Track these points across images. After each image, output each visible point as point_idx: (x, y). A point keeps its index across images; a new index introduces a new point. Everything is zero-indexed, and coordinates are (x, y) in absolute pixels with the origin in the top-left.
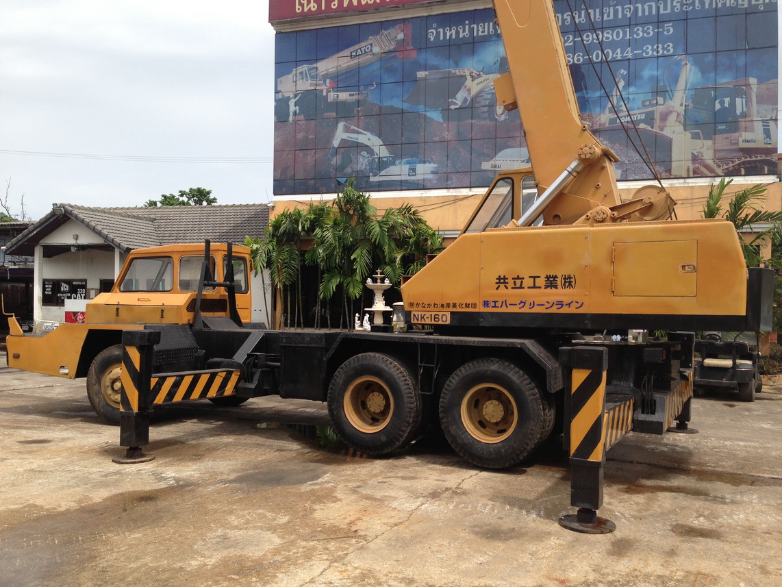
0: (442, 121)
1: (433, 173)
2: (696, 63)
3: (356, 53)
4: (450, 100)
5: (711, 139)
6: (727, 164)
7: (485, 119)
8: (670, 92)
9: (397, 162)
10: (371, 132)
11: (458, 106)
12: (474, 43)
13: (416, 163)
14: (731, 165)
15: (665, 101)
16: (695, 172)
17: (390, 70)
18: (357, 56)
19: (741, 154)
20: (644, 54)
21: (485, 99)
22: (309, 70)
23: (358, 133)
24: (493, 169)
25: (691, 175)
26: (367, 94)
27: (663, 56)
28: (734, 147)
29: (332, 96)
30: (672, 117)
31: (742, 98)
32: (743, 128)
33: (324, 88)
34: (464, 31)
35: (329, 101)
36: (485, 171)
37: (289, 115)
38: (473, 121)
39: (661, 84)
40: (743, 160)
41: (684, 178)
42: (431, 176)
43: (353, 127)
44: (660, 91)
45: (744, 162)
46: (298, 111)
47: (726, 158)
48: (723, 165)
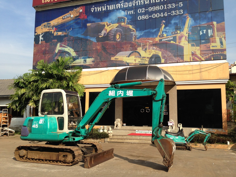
0: (96, 42)
1: (92, 62)
2: (192, 17)
3: (65, 17)
4: (99, 34)
5: (199, 46)
6: (206, 56)
7: (112, 41)
8: (182, 29)
9: (79, 58)
10: (70, 47)
11: (102, 36)
12: (108, 12)
13: (86, 58)
14: (207, 56)
15: (180, 32)
16: (193, 59)
17: (77, 23)
18: (65, 18)
19: (211, 52)
20: (172, 14)
21: (112, 33)
22: (47, 24)
23: (65, 47)
24: (116, 60)
25: (192, 61)
26: (69, 32)
27: (179, 15)
28: (208, 49)
29: (55, 34)
30: (183, 39)
31: (211, 30)
32: (212, 41)
33: (53, 31)
34: (104, 8)
35: (54, 35)
36: (112, 61)
37: (40, 41)
38: (108, 42)
39: (179, 25)
40: (212, 54)
41: (189, 62)
42: (92, 63)
43: (63, 45)
44: (178, 28)
46: (43, 39)
47: (205, 54)
48: (204, 56)
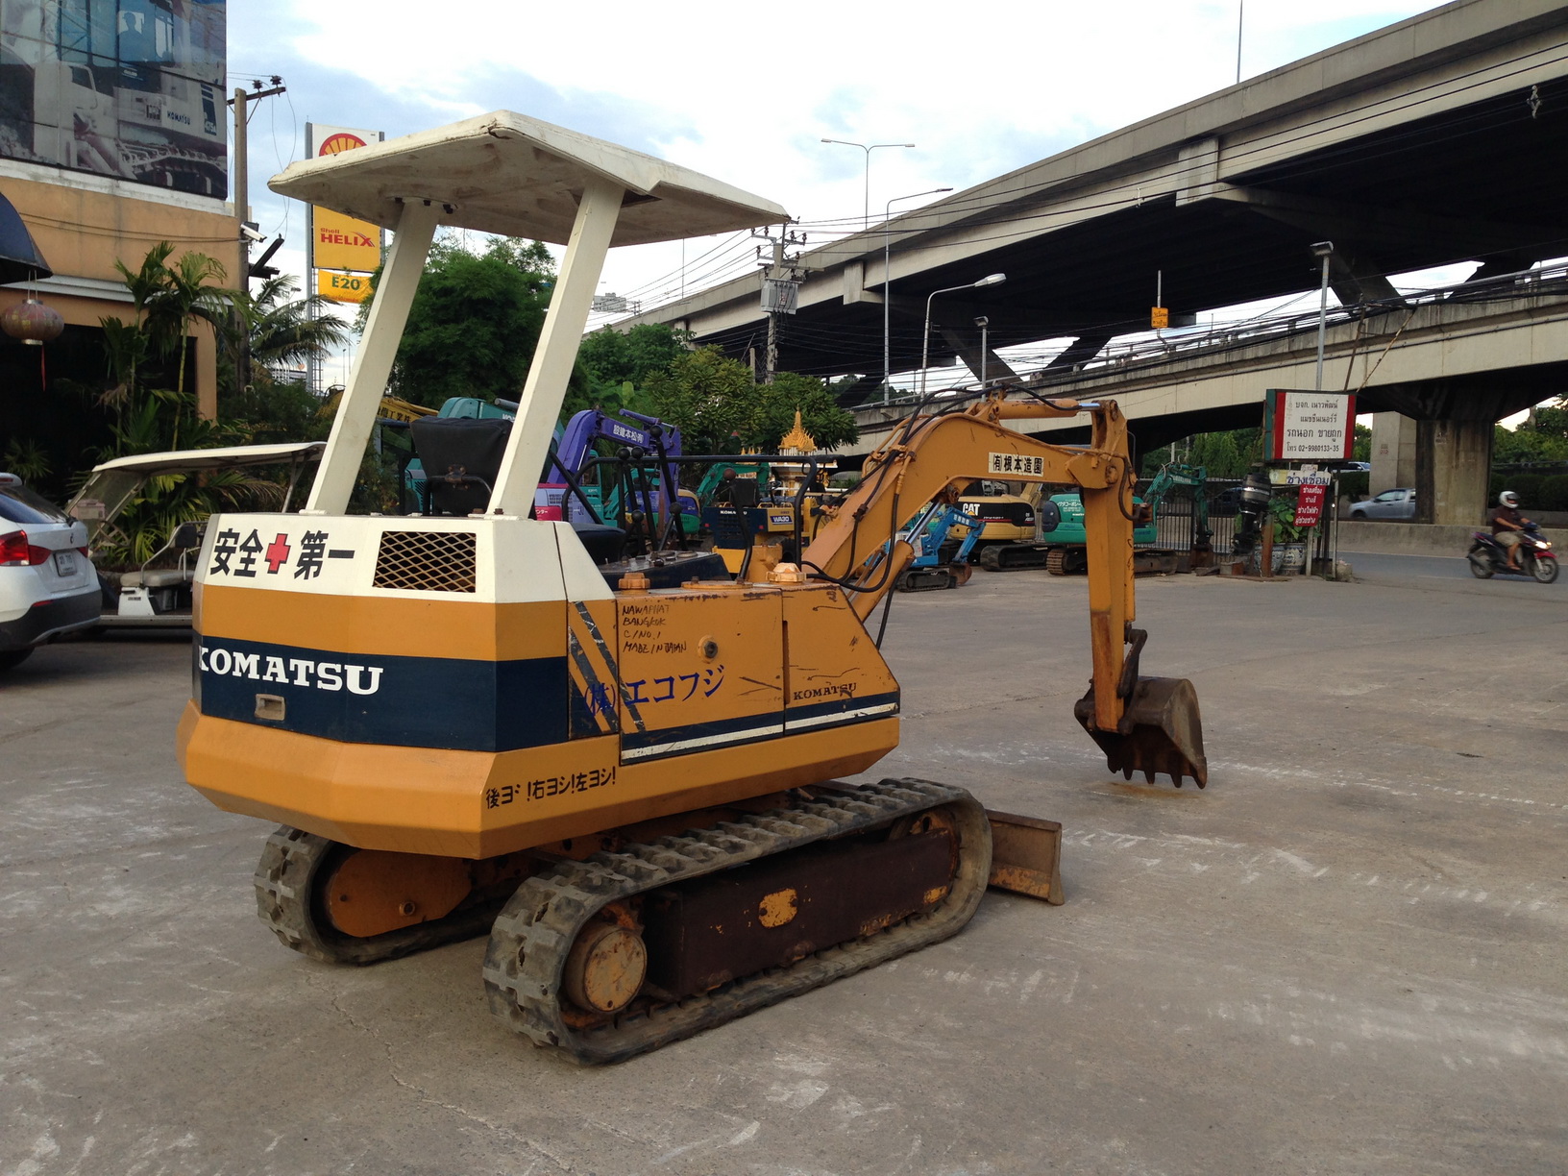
5: (110, 93)
6: (142, 157)
14: (147, 161)
16: (81, 160)
19: (164, 141)
25: (74, 164)
28: (152, 123)
30: (32, 20)
31: (166, 23)
32: (169, 89)
40: (169, 155)
41: (59, 166)
45: (169, 159)
47: (137, 143)
48: (134, 157)
